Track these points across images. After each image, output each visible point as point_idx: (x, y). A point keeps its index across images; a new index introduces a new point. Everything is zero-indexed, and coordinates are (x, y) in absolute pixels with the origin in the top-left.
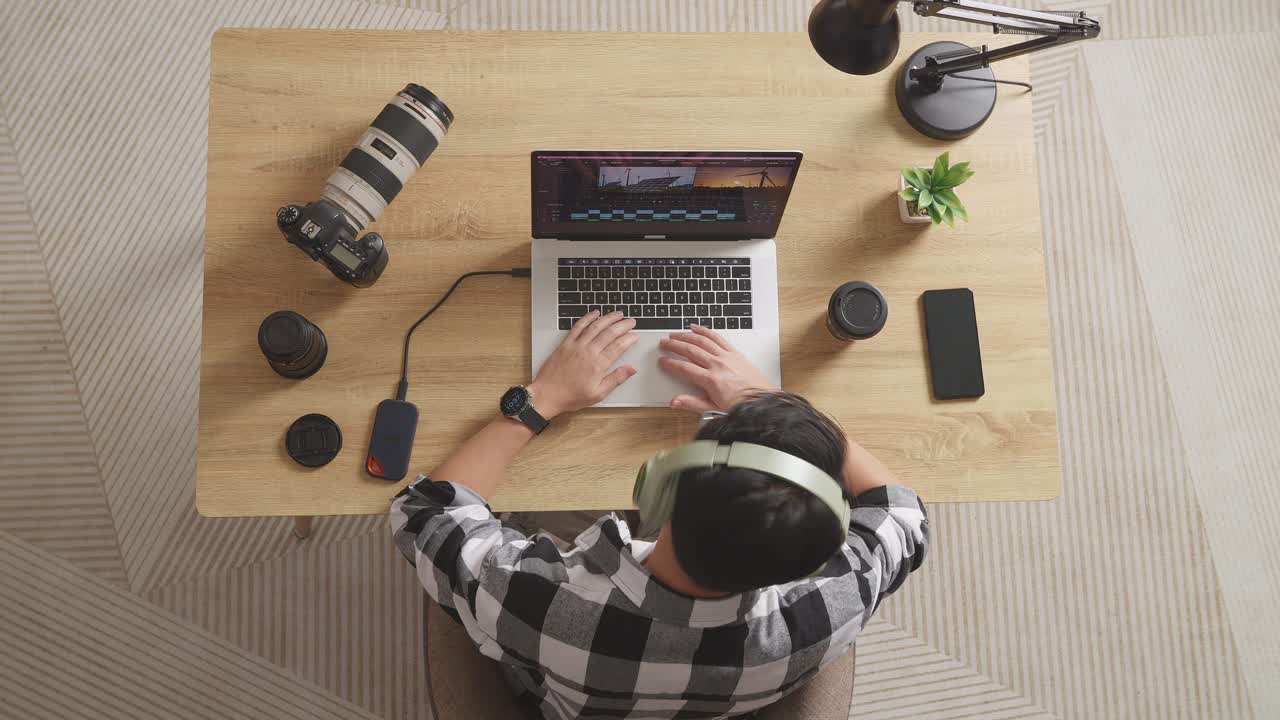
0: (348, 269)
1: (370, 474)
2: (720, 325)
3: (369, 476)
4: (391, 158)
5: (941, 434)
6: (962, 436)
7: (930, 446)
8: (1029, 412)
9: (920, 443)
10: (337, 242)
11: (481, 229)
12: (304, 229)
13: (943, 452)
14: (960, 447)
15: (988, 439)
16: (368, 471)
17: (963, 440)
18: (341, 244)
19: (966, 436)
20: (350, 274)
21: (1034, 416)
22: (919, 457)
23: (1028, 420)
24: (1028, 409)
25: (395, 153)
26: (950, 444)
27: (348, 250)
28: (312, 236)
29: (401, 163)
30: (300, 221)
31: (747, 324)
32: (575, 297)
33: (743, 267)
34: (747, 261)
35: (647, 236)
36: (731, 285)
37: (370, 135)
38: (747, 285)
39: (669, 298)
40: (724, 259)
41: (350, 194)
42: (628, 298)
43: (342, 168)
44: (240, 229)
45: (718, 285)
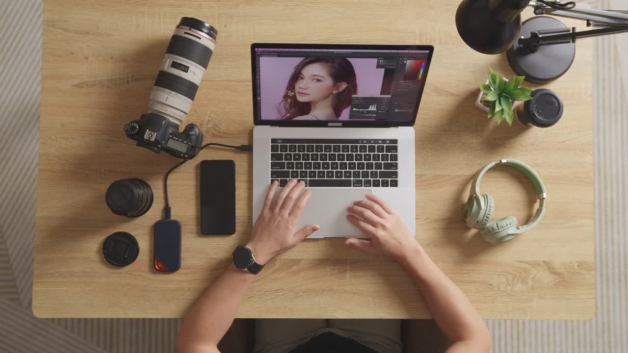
0: (182, 153)
1: (157, 270)
2: (376, 184)
3: (155, 271)
4: (187, 72)
5: (518, 275)
6: (532, 276)
7: (510, 282)
8: (576, 262)
9: (505, 280)
10: (169, 138)
11: (221, 130)
12: (146, 136)
13: (519, 286)
14: (530, 283)
15: (549, 278)
16: (155, 268)
17: (533, 279)
18: (172, 138)
19: (535, 276)
20: (184, 156)
21: (580, 265)
22: (503, 289)
23: (576, 267)
24: (576, 260)
25: (188, 68)
26: (524, 281)
27: (178, 140)
28: (153, 139)
29: (194, 73)
30: (141, 132)
31: (395, 184)
32: (282, 166)
33: (392, 146)
34: (395, 141)
35: (330, 124)
36: (385, 157)
37: (168, 61)
38: (395, 158)
39: (343, 166)
40: (380, 140)
41: (167, 103)
42: (317, 166)
43: (156, 87)
44: (63, 126)
45: (376, 157)
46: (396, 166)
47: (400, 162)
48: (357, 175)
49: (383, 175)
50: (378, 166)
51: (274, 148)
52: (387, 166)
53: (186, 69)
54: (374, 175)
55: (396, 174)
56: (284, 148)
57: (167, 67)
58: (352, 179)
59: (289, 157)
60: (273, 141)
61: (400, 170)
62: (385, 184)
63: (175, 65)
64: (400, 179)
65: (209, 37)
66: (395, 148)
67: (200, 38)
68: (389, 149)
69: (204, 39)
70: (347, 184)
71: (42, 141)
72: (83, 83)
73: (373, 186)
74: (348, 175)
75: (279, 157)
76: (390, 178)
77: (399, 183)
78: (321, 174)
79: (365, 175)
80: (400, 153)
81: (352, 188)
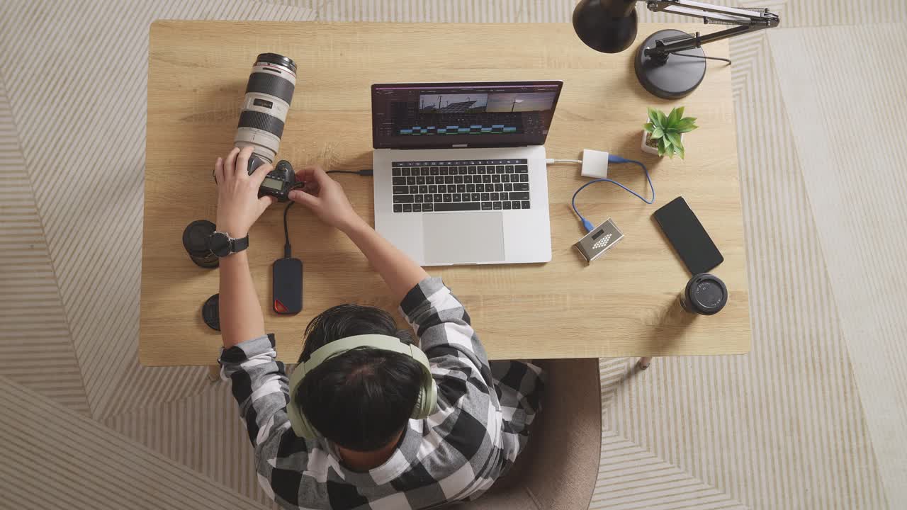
2: (507, 206)
3: (275, 313)
4: (271, 108)
9: (653, 314)
13: (668, 320)
16: (275, 310)
22: (651, 324)
25: (271, 103)
29: (278, 109)
31: (527, 205)
32: (405, 189)
33: (522, 166)
34: (525, 161)
35: (454, 146)
36: (515, 178)
37: (250, 99)
38: (526, 178)
39: (471, 188)
40: (509, 160)
41: (254, 141)
42: (442, 189)
43: (241, 128)
44: (170, 162)
45: (505, 178)
46: (527, 187)
47: (531, 182)
48: (485, 197)
49: (513, 196)
50: (508, 187)
51: (395, 172)
52: (518, 187)
53: (269, 105)
54: (504, 196)
55: (527, 195)
56: (406, 172)
57: (250, 106)
58: (481, 202)
59: (411, 181)
60: (394, 164)
61: (531, 191)
62: (516, 206)
63: (257, 102)
64: (532, 200)
65: (289, 70)
66: (526, 168)
67: (280, 72)
68: (519, 169)
69: (284, 72)
70: (476, 207)
71: (148, 177)
72: (192, 117)
73: (504, 209)
74: (476, 197)
75: (402, 181)
76: (520, 199)
77: (531, 205)
78: (447, 198)
79: (495, 197)
80: (531, 173)
81: (481, 211)
